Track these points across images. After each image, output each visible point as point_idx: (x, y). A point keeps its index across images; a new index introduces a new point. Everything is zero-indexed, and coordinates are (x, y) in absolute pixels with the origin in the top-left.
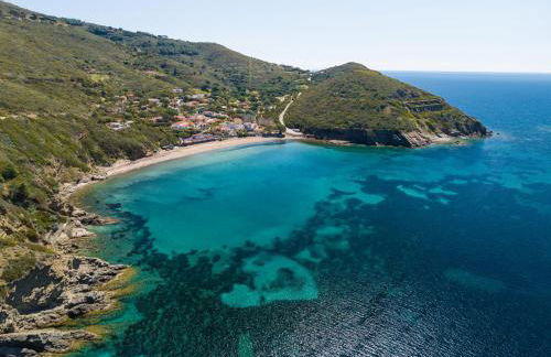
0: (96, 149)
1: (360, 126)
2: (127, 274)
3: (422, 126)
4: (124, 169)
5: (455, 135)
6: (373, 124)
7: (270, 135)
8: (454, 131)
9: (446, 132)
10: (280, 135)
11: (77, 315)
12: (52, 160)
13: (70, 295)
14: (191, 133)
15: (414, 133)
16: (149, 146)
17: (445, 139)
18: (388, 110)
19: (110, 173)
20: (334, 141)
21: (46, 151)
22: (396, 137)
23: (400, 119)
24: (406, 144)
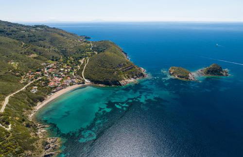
0: (31, 101)
1: (107, 80)
2: (59, 139)
3: (125, 77)
4: (41, 106)
5: (135, 78)
6: (111, 79)
7: (80, 84)
8: (135, 77)
9: (133, 77)
10: (83, 83)
11: (54, 149)
12: (24, 110)
13: (51, 146)
14: (55, 87)
15: (123, 81)
16: (45, 96)
17: (132, 80)
18: (115, 73)
19: (38, 108)
20: (100, 85)
21: (21, 107)
22: (118, 83)
23: (119, 76)
24: (120, 85)
